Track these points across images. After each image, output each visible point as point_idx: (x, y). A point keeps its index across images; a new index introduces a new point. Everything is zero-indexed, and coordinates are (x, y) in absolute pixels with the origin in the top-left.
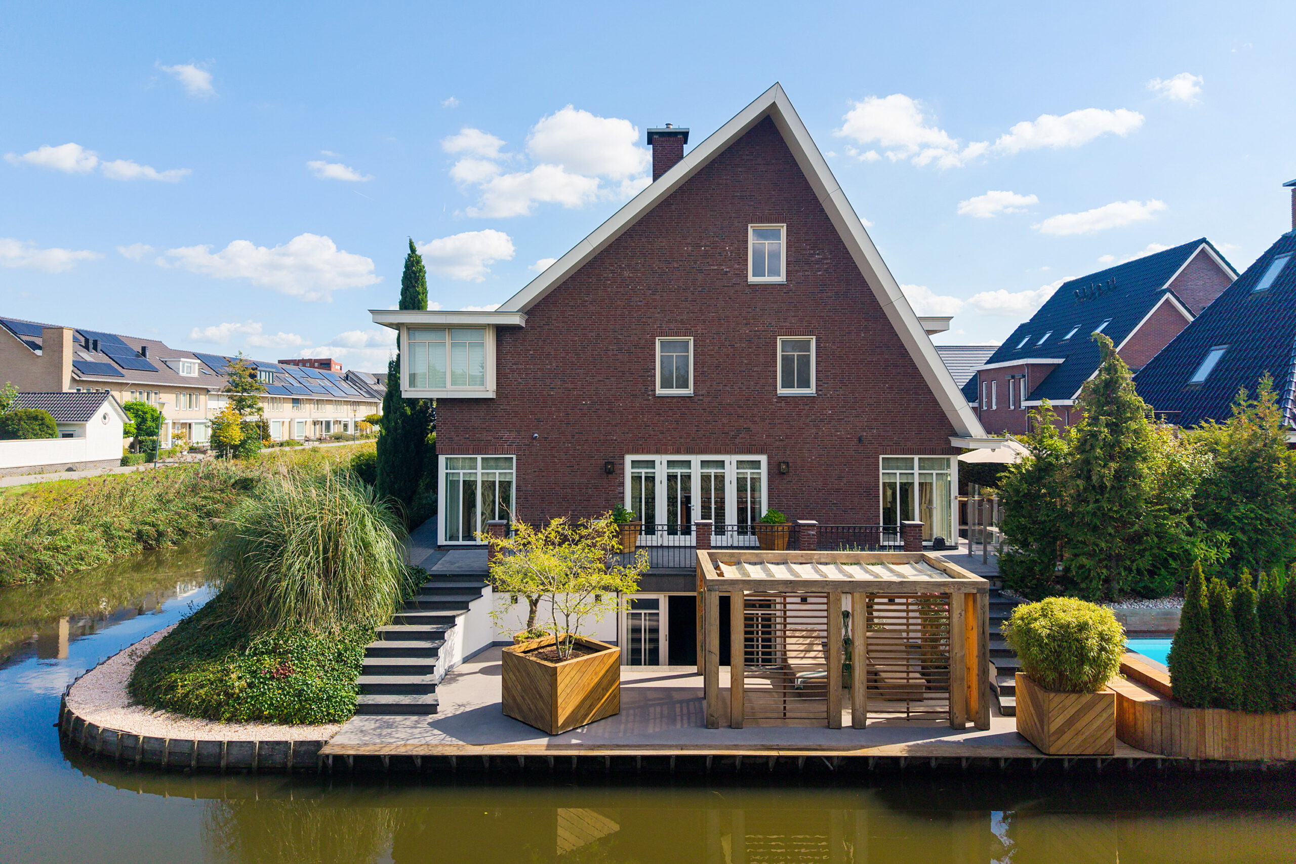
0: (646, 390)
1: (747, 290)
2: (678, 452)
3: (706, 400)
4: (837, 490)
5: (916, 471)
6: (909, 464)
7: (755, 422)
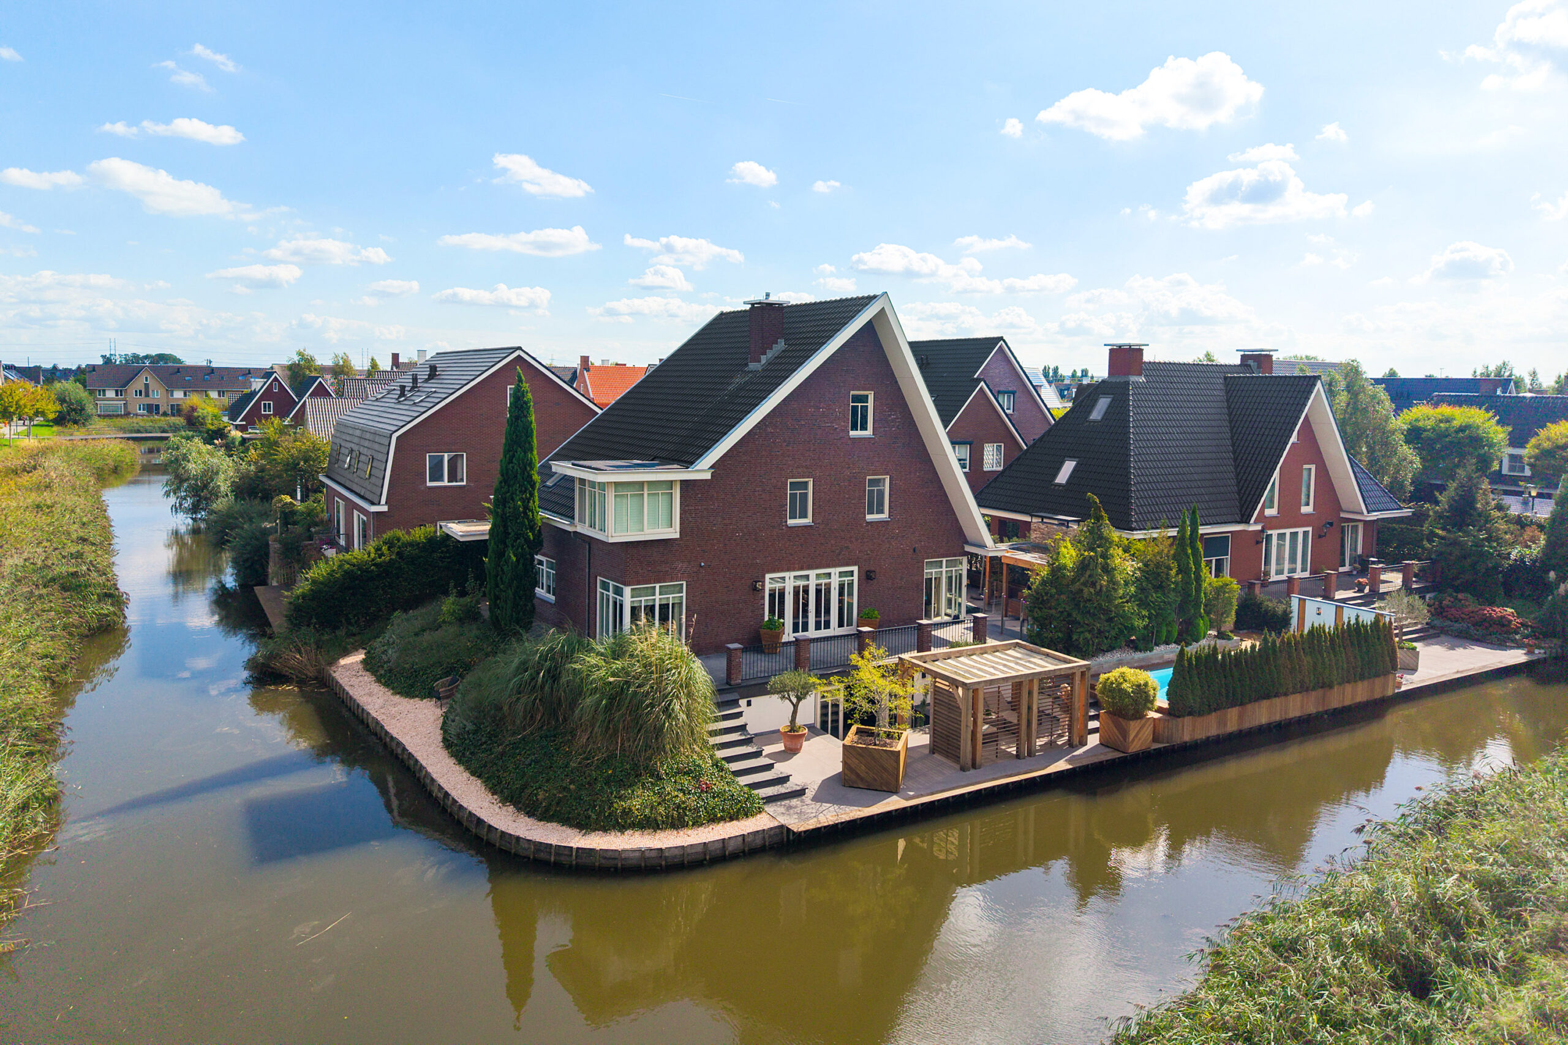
0: (781, 522)
1: (849, 442)
2: (802, 569)
3: (821, 527)
4: (900, 588)
5: (944, 569)
6: (940, 564)
7: (851, 542)
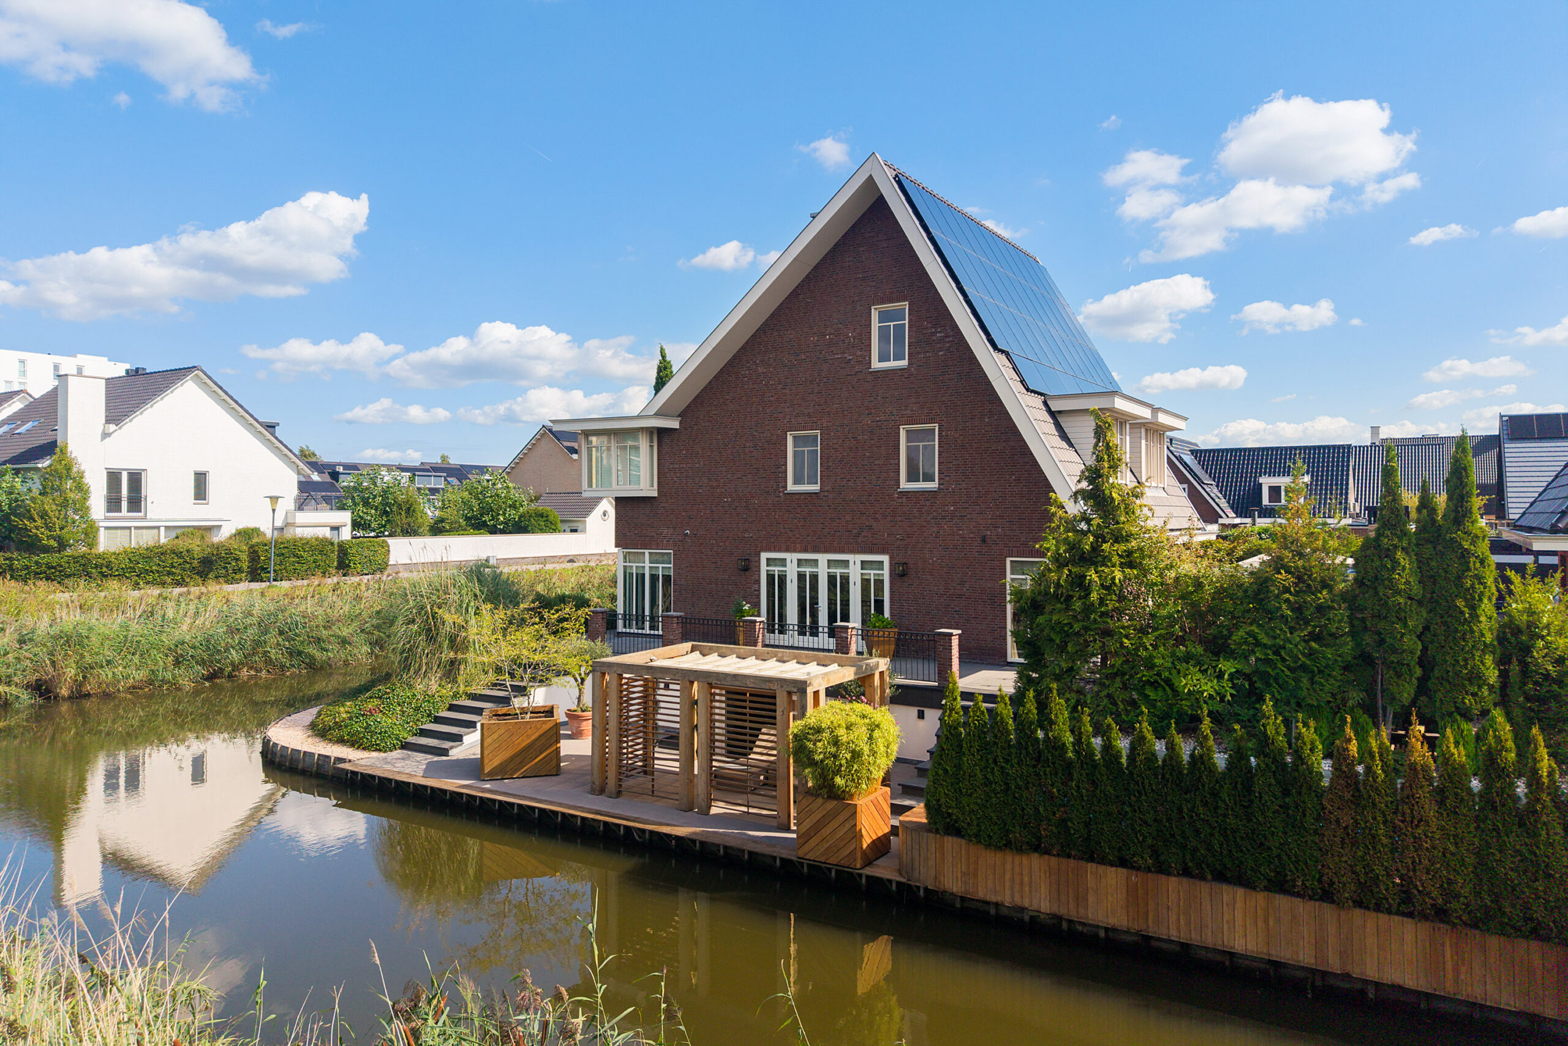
0: (778, 487)
1: (871, 378)
2: (805, 551)
3: (831, 496)
4: (960, 596)
7: (876, 520)
